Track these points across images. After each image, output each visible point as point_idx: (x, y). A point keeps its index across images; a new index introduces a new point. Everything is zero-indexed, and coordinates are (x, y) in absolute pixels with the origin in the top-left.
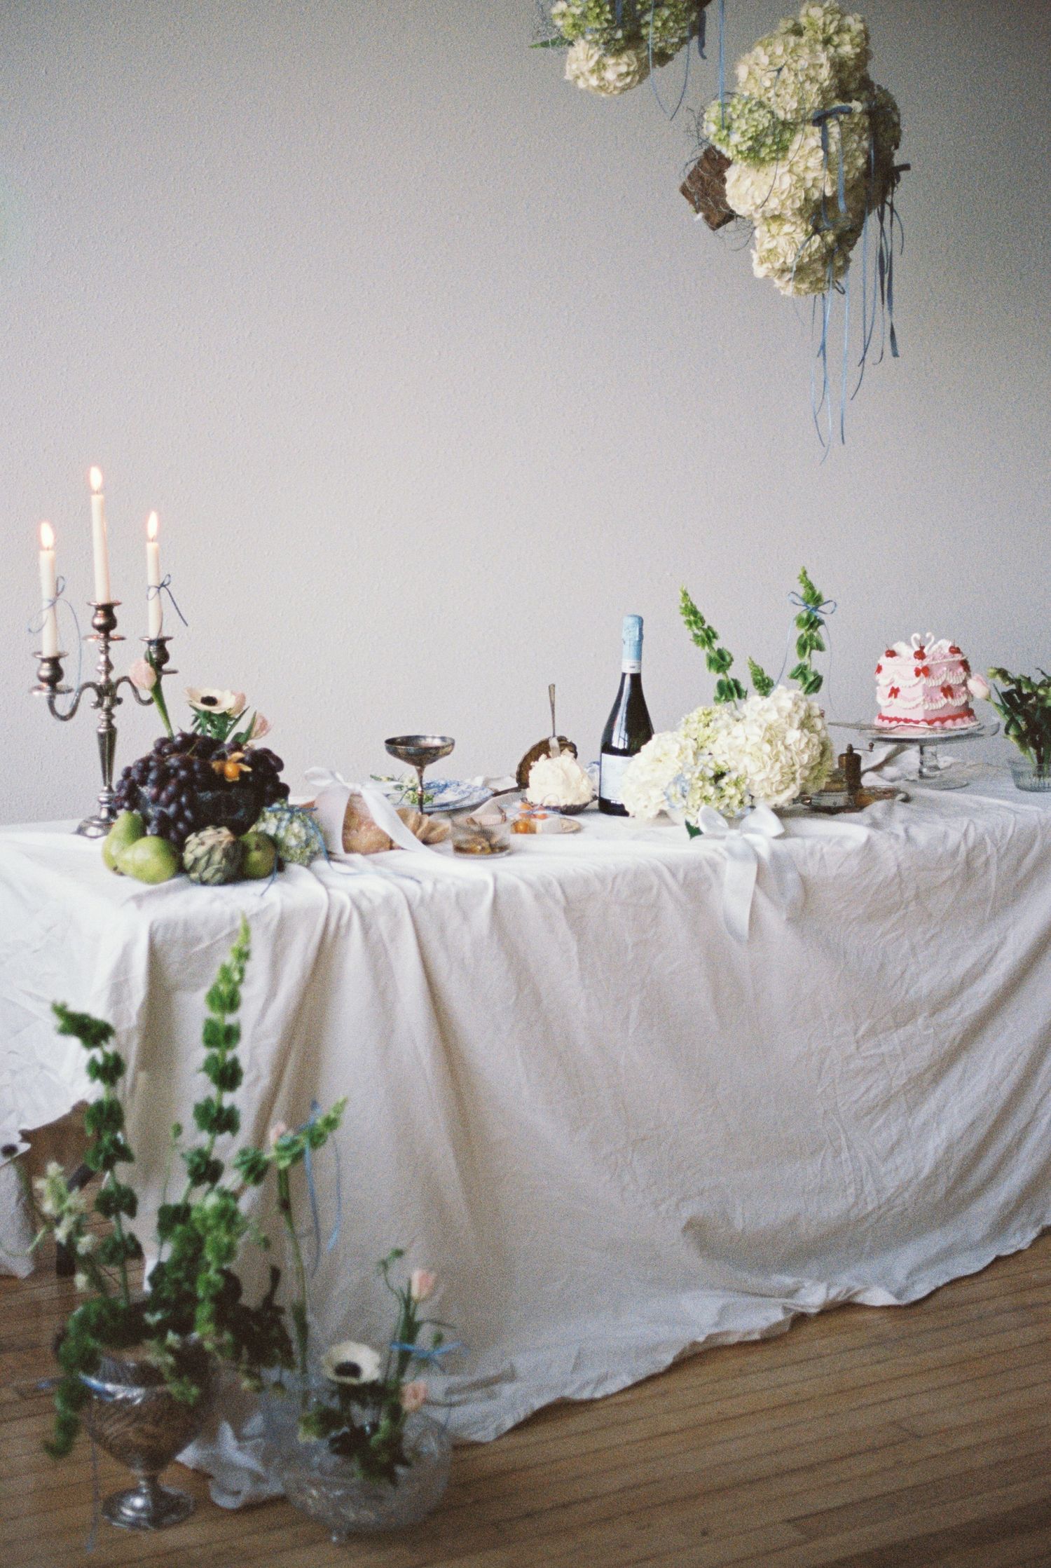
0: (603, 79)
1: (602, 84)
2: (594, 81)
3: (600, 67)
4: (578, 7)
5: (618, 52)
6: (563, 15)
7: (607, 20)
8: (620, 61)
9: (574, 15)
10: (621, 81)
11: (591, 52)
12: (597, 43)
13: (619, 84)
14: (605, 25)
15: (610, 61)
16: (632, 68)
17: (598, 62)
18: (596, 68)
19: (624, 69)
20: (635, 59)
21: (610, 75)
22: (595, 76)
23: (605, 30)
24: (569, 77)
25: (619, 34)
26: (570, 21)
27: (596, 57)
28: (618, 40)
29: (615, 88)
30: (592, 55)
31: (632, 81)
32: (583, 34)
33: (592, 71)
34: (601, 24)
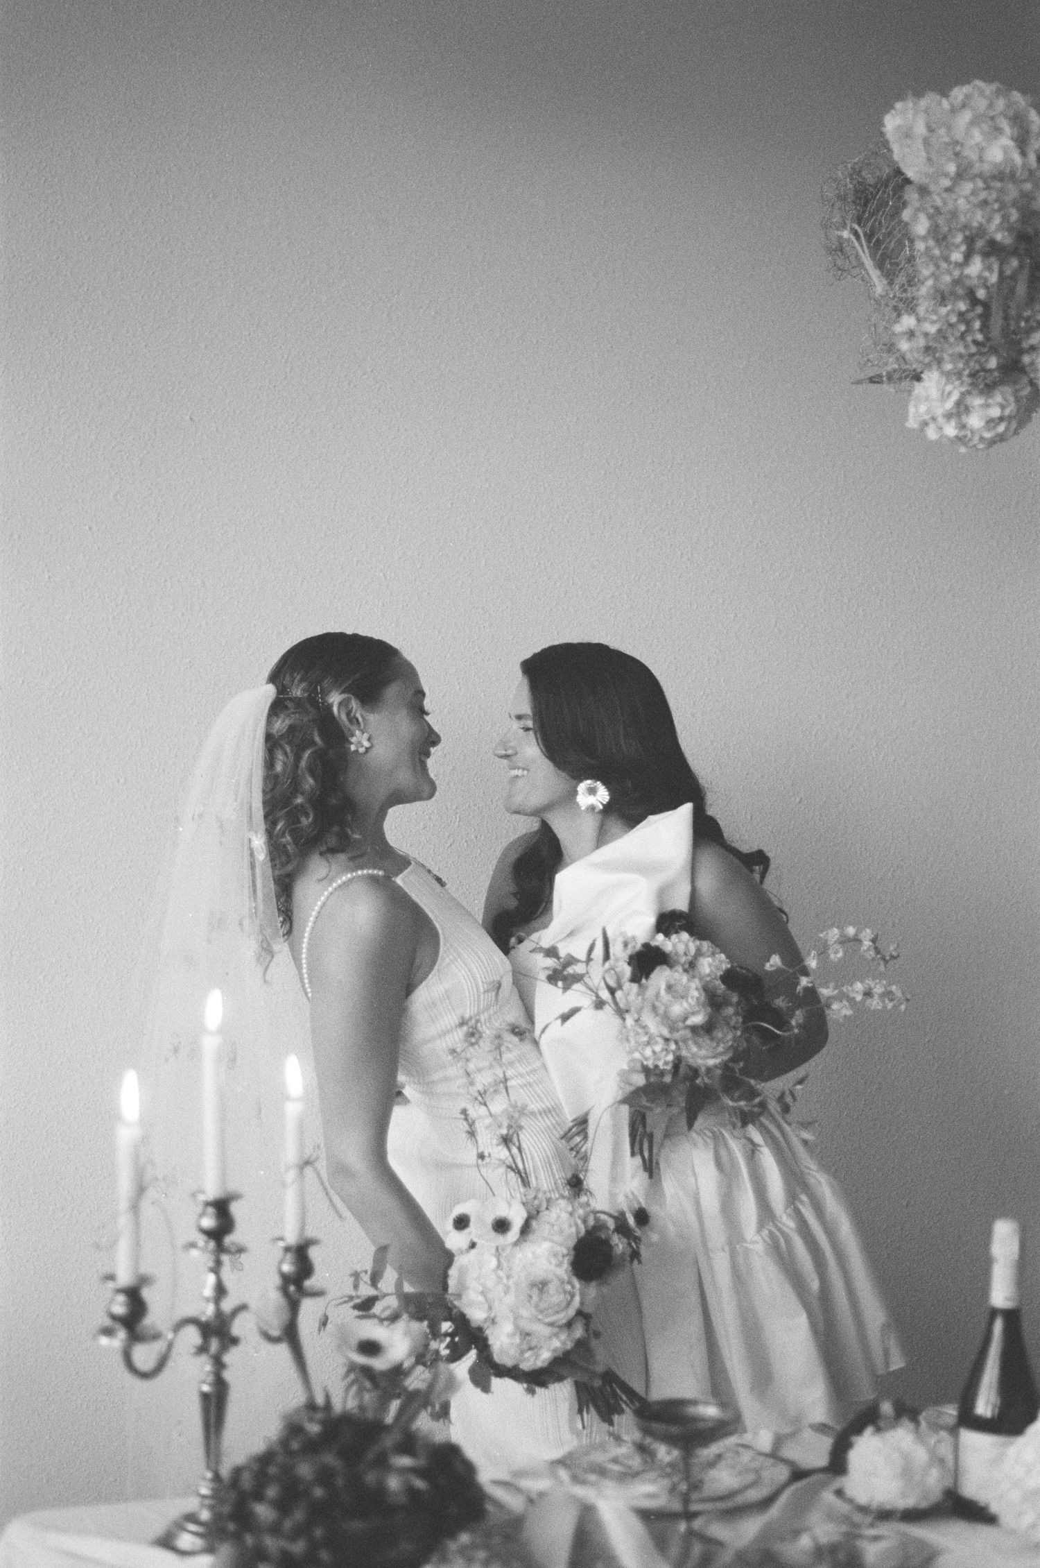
0: (964, 427)
1: (962, 433)
2: (951, 430)
3: (961, 408)
4: (933, 322)
5: (988, 389)
6: (911, 334)
7: (975, 342)
8: (990, 401)
9: (926, 335)
10: (989, 430)
11: (949, 388)
12: (959, 375)
13: (988, 435)
14: (973, 349)
15: (977, 401)
16: (1007, 412)
17: (958, 403)
18: (954, 411)
19: (995, 412)
20: (1012, 399)
21: (975, 421)
22: (953, 423)
23: (972, 355)
24: (912, 423)
25: (993, 363)
26: (921, 342)
27: (955, 396)
28: (990, 371)
29: (982, 439)
30: (950, 394)
31: (1007, 429)
32: (940, 362)
33: (949, 416)
34: (966, 347)
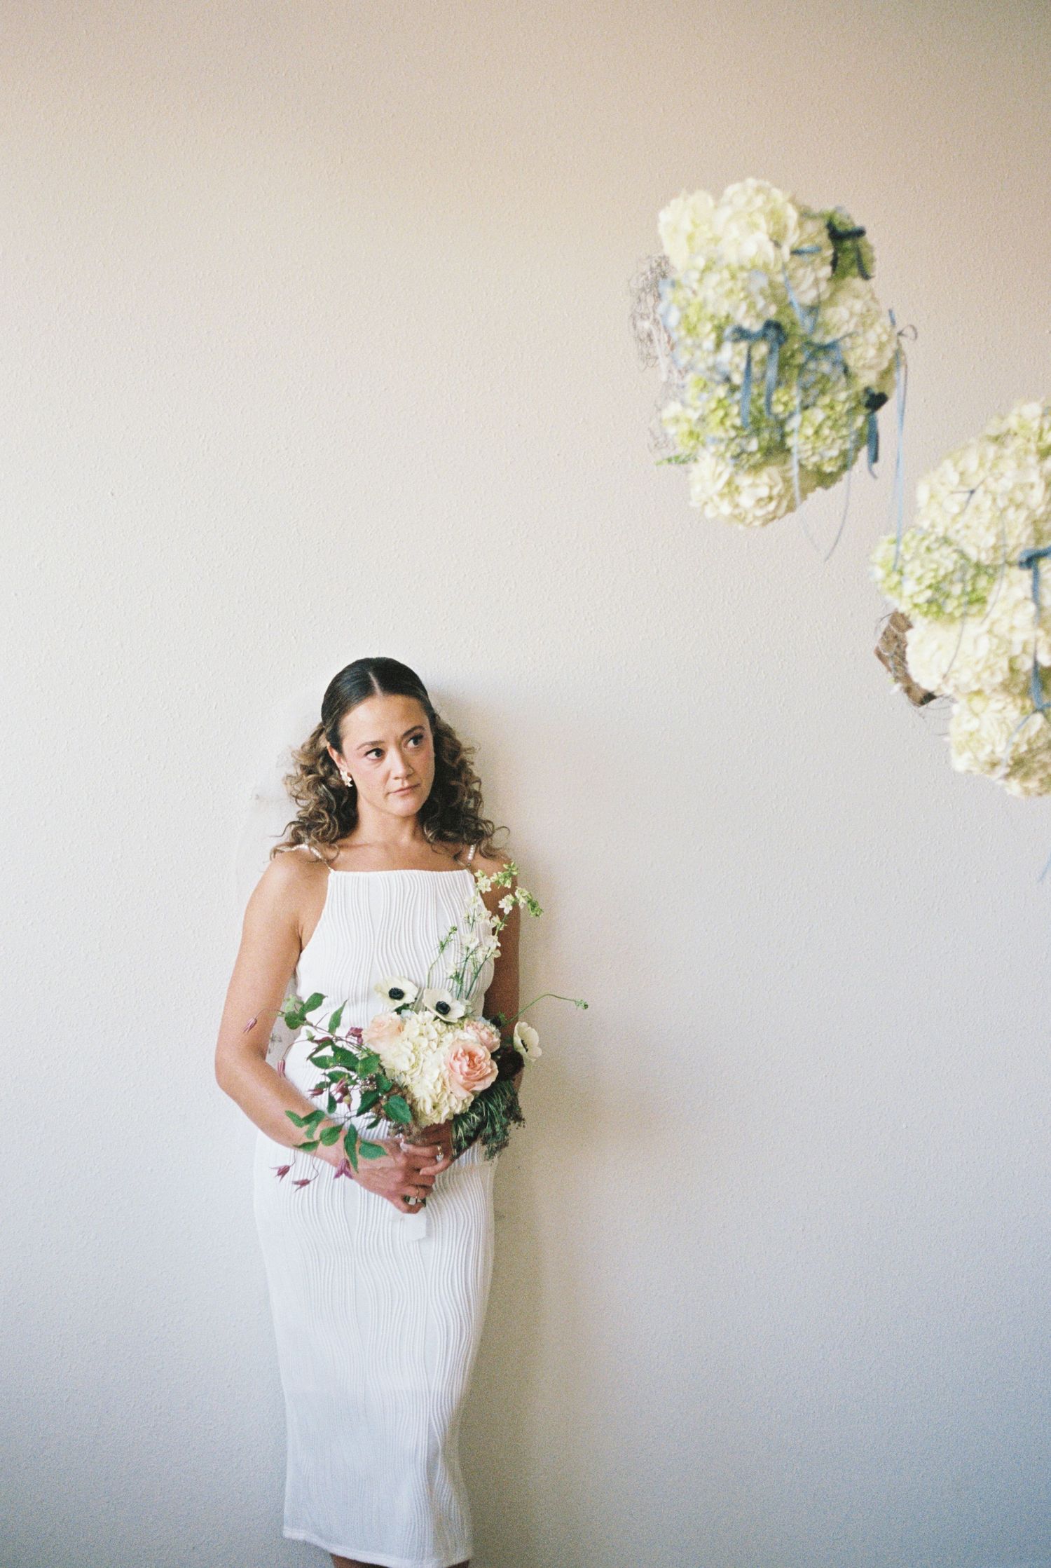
0: (737, 506)
1: (737, 512)
2: (726, 509)
3: (731, 488)
4: (695, 409)
5: (756, 468)
6: (677, 420)
7: (734, 427)
8: (758, 481)
9: (689, 421)
10: (761, 507)
11: (720, 468)
12: (722, 456)
13: (760, 513)
14: (733, 433)
15: (744, 480)
16: (775, 492)
17: (729, 483)
18: (726, 490)
19: (764, 492)
20: (779, 480)
21: (746, 501)
22: (726, 501)
23: (733, 440)
24: (694, 503)
25: (753, 445)
26: (685, 428)
27: (725, 477)
28: (751, 454)
29: (755, 518)
30: (720, 474)
31: (778, 507)
32: (704, 445)
33: (722, 495)
34: (727, 431)
